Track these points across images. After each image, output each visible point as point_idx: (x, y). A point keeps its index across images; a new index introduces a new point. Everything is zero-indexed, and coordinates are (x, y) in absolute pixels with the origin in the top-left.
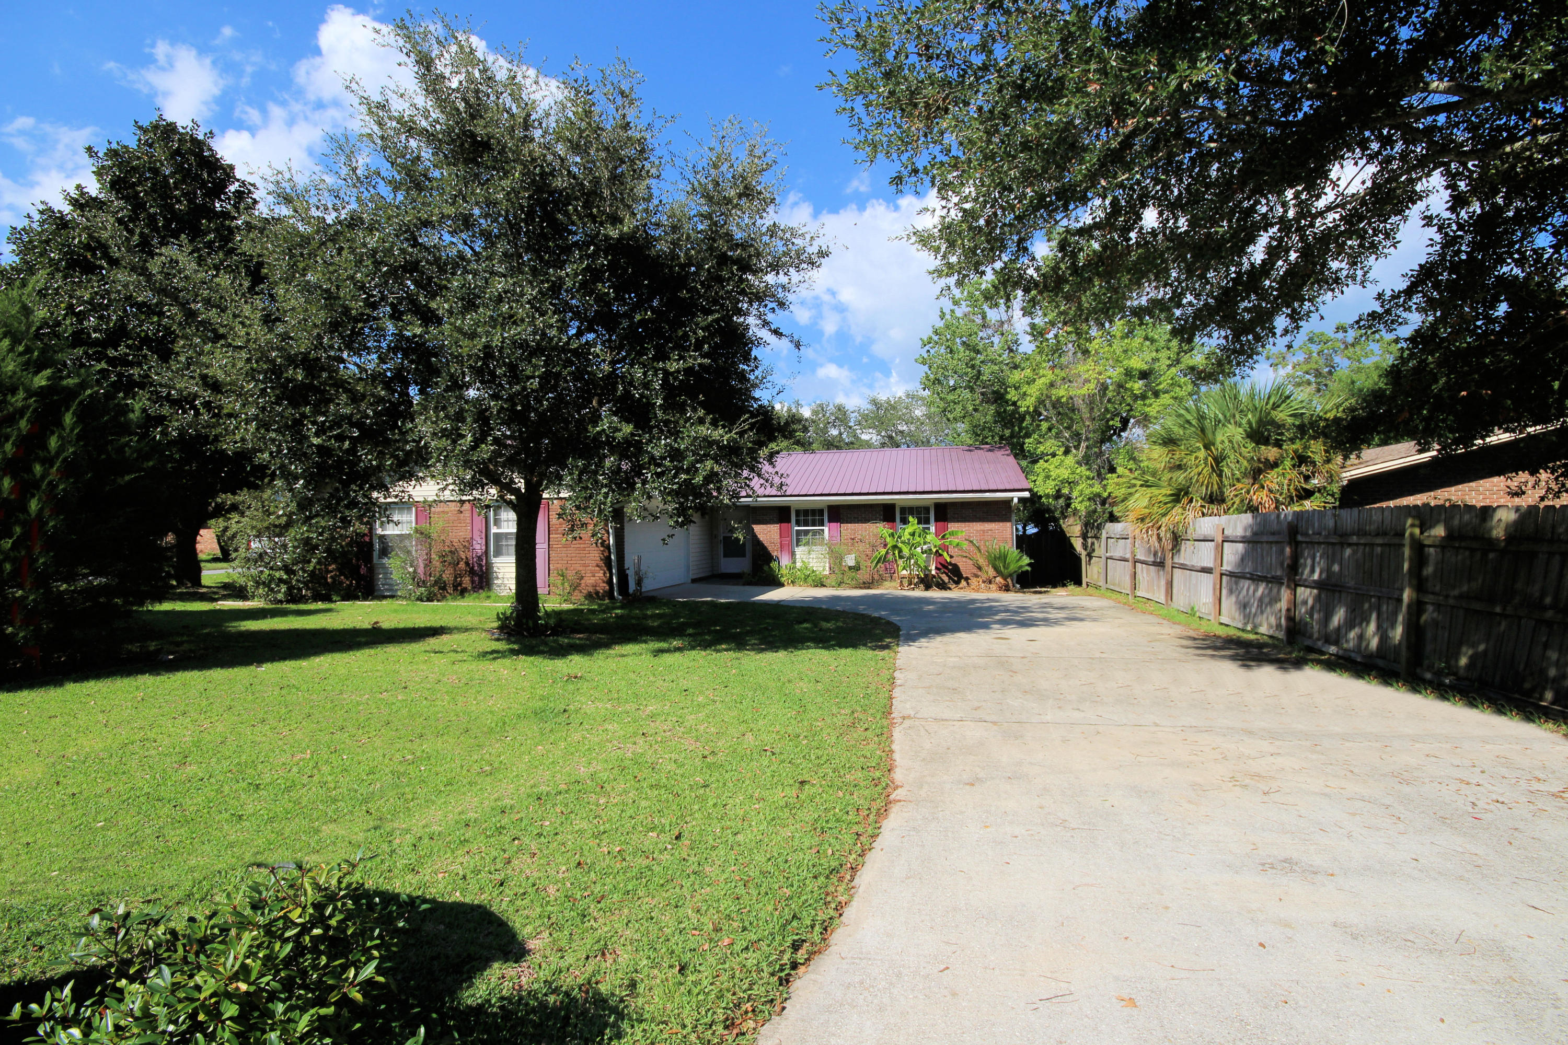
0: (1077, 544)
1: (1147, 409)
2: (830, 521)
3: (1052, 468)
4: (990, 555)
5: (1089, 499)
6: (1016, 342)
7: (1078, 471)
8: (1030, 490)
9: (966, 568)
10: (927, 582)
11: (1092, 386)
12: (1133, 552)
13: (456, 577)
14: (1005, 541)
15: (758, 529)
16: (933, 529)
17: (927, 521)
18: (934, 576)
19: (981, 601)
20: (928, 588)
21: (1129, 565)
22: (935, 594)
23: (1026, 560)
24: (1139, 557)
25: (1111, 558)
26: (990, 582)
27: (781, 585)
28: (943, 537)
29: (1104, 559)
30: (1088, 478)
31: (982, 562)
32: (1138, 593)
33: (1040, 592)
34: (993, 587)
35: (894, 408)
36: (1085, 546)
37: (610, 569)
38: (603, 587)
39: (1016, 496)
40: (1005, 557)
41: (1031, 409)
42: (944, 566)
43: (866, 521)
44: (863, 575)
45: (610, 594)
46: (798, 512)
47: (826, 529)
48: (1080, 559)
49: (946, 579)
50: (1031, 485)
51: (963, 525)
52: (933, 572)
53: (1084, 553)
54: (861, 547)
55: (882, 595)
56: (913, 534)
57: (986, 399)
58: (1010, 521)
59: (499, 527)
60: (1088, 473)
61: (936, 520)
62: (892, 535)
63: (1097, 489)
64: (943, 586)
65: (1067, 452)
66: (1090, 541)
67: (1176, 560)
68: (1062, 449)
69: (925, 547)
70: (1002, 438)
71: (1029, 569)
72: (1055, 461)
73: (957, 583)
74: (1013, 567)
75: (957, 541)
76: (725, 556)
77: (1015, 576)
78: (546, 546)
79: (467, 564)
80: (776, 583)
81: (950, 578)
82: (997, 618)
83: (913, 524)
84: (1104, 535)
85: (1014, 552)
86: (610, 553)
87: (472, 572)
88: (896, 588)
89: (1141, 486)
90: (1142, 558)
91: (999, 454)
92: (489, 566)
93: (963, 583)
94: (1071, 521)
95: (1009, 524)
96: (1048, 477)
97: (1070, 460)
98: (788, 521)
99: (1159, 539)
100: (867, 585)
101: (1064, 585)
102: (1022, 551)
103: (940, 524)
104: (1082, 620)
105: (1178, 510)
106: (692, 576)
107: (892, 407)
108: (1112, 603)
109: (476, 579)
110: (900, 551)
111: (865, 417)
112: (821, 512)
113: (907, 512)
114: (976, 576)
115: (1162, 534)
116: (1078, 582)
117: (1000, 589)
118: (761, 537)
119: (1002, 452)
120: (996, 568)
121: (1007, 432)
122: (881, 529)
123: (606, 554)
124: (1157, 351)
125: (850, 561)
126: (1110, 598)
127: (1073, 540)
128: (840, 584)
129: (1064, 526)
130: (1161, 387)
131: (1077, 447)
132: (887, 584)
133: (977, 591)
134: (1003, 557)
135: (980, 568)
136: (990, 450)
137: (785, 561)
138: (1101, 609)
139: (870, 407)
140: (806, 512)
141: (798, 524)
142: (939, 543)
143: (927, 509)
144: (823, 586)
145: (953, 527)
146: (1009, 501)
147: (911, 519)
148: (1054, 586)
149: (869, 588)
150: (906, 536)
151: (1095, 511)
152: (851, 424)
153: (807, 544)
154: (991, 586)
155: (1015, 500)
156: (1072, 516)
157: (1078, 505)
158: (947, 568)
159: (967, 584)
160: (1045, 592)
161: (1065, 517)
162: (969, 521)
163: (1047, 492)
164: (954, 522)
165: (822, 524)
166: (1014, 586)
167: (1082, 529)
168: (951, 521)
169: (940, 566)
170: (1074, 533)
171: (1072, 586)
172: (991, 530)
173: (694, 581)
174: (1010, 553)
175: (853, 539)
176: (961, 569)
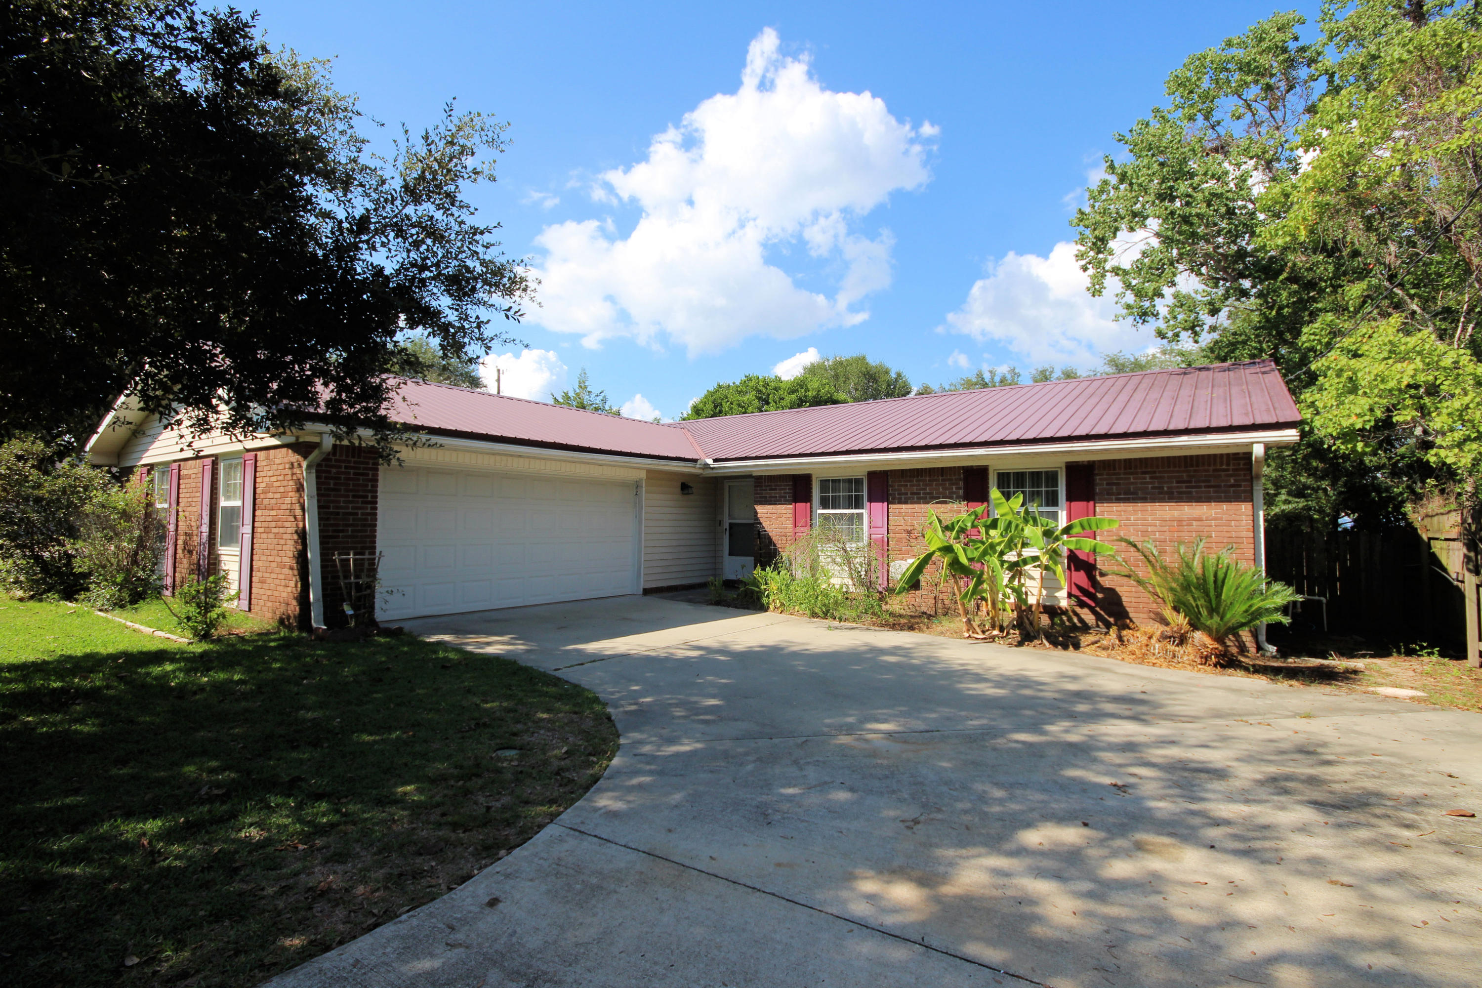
0: (1452, 559)
2: (870, 500)
8: (1300, 426)
9: (1134, 600)
10: (1030, 627)
13: (190, 574)
14: (1232, 544)
15: (764, 512)
16: (1063, 513)
17: (1052, 500)
18: (1065, 614)
20: (1027, 638)
23: (1283, 596)
26: (1179, 642)
27: (762, 608)
33: (1326, 676)
34: (1187, 652)
37: (304, 577)
38: (294, 607)
39: (1258, 441)
40: (1219, 584)
41: (1303, 235)
42: (1084, 595)
44: (923, 600)
45: (304, 620)
46: (825, 484)
47: (865, 514)
48: (1459, 597)
49: (1089, 617)
50: (1304, 415)
51: (1130, 507)
52: (1064, 603)
58: (1249, 498)
61: (1070, 498)
64: (1068, 639)
69: (1026, 552)
71: (1285, 619)
73: (1105, 632)
74: (1242, 612)
75: (1093, 542)
76: (731, 554)
79: (197, 554)
80: (756, 604)
81: (1098, 617)
83: (1001, 504)
85: (1254, 574)
86: (305, 545)
92: (213, 560)
93: (1116, 632)
94: (1435, 504)
95: (1245, 508)
98: (806, 498)
100: (914, 621)
101: (1408, 653)
103: (1078, 505)
106: (643, 585)
112: (858, 484)
113: (1011, 480)
114: (1161, 619)
116: (1454, 649)
117: (1205, 659)
118: (767, 526)
120: (1188, 612)
127: (1437, 548)
129: (1412, 516)
140: (836, 483)
141: (825, 504)
142: (1046, 544)
143: (1051, 477)
146: (1242, 454)
148: (1382, 652)
153: (835, 537)
154: (1180, 650)
155: (1258, 451)
156: (1442, 491)
157: (1443, 453)
158: (1092, 597)
159: (1120, 638)
160: (1349, 676)
161: (1417, 498)
162: (1144, 500)
163: (1345, 423)
164: (1109, 501)
165: (858, 505)
166: (1259, 648)
167: (1464, 521)
168: (1103, 500)
169: (1076, 592)
170: (1439, 530)
171: (1435, 658)
172: (1199, 520)
173: (647, 592)
174: (1232, 574)
175: (909, 532)
176: (1124, 599)
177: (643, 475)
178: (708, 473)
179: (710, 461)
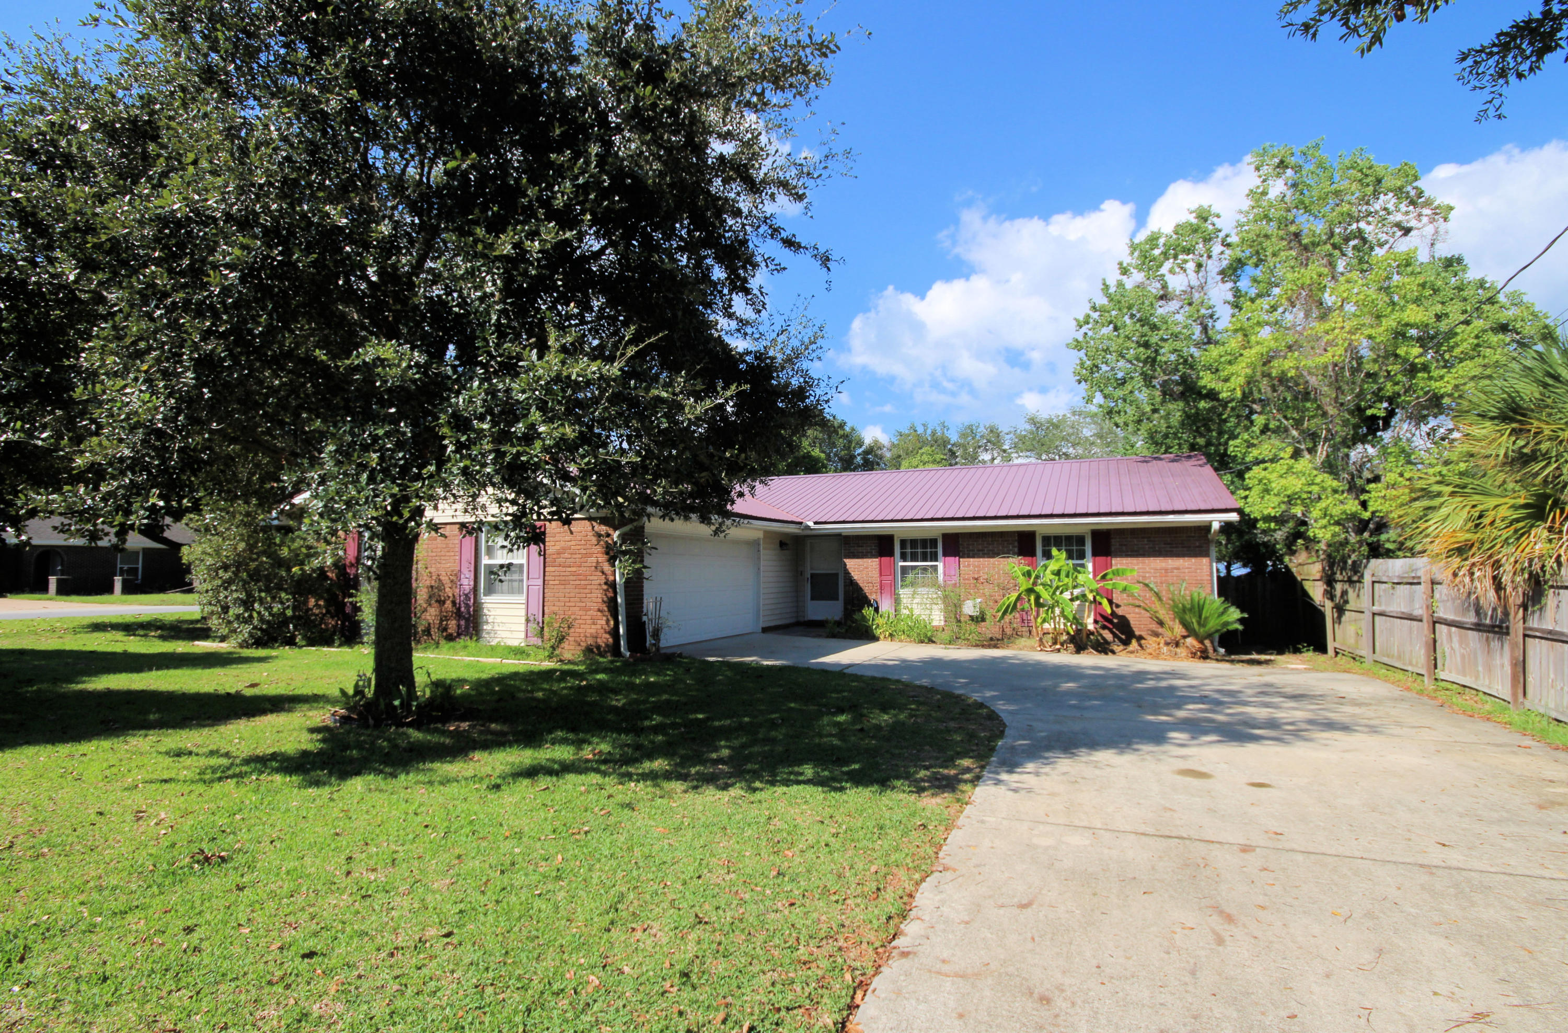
0: (1316, 592)
1: (1434, 385)
2: (945, 554)
3: (1273, 477)
4: (1176, 606)
5: (1337, 523)
6: (1211, 316)
7: (1318, 480)
8: (1240, 511)
9: (1137, 621)
10: (1080, 641)
11: (1340, 351)
12: (1429, 607)
13: (441, 621)
14: (1200, 584)
15: (852, 564)
16: (1090, 567)
17: (1082, 556)
18: (1092, 633)
19: (1158, 676)
20: (1080, 649)
21: (1425, 626)
22: (1089, 660)
23: (1234, 614)
24: (1441, 614)
25: (1381, 614)
26: (1177, 644)
27: (874, 638)
28: (1104, 578)
29: (1367, 616)
30: (1335, 491)
31: (1163, 614)
32: (1441, 675)
33: (1259, 663)
34: (1181, 651)
35: (1056, 426)
36: (1330, 595)
37: (615, 617)
38: (605, 639)
39: (1216, 521)
40: (1201, 609)
41: (1239, 394)
42: (1105, 620)
43: (992, 554)
44: (989, 628)
45: (615, 649)
46: (903, 543)
47: (940, 565)
48: (1322, 616)
49: (1108, 636)
50: (1241, 504)
51: (1134, 560)
52: (1091, 627)
53: (1329, 605)
54: (987, 590)
55: (1003, 659)
56: (1058, 573)
57: (1167, 393)
58: (1206, 554)
59: (490, 558)
60: (1335, 484)
61: (1095, 554)
62: (1028, 574)
63: (1352, 506)
64: (1103, 648)
65: (1296, 455)
66: (1339, 587)
67: (1534, 622)
68: (1290, 450)
69: (1076, 592)
70: (1193, 447)
71: (1240, 627)
72: (1280, 467)
73: (1126, 643)
74: (1213, 624)
75: (1124, 583)
76: (813, 598)
77: (1217, 636)
78: (540, 582)
79: (454, 603)
80: (866, 635)
81: (1115, 635)
82: (1181, 714)
83: (1059, 559)
84: (1367, 578)
85: (1214, 601)
86: (615, 593)
87: (458, 614)
88: (1033, 649)
89: (1453, 494)
90: (1450, 617)
91: (1188, 464)
92: (478, 606)
93: (1134, 643)
94: (1302, 557)
95: (1205, 561)
96: (1267, 491)
97: (1304, 464)
98: (890, 553)
99: (1498, 586)
100: (993, 643)
101: (1297, 651)
102: (1226, 600)
103: (1101, 559)
104: (1345, 728)
105: (1540, 531)
106: (762, 624)
107: (1055, 425)
108: (1396, 692)
109: (463, 623)
110: (1038, 597)
111: (1022, 439)
112: (934, 542)
113: (1054, 541)
114: (1156, 635)
115: (1506, 579)
116: (1321, 648)
117: (1194, 655)
118: (856, 576)
119: (1193, 462)
120: (1185, 624)
121: (1201, 441)
122: (1014, 566)
123: (611, 594)
124: (1443, 303)
125: (969, 608)
126: (1386, 680)
127: (1307, 586)
128: (954, 641)
129: (1290, 564)
130: (1457, 352)
131: (1312, 451)
132: (1022, 642)
133: (1157, 656)
134: (1198, 609)
135: (1161, 623)
136: (1173, 461)
137: (886, 606)
138: (1379, 701)
139: (1028, 427)
140: (914, 543)
141: (904, 557)
142: (1095, 586)
143: (1080, 540)
144: (931, 641)
145: (1118, 563)
146: (1207, 528)
147: (1054, 552)
148: (1281, 652)
149: (995, 647)
150: (1048, 576)
151: (1346, 541)
152: (1006, 447)
153: (912, 584)
154: (1178, 650)
155: (1216, 526)
156: (1307, 548)
157: (1317, 531)
158: (1110, 621)
159: (1140, 645)
160: (1267, 662)
161: (1293, 553)
162: (1143, 555)
163: (1266, 512)
164: (1121, 556)
165: (934, 558)
166: (1215, 650)
167: (1324, 569)
168: (1116, 556)
169: (1099, 618)
170: (1309, 574)
171: (1310, 654)
172: (1178, 569)
173: (765, 630)
174: (1208, 602)
175: (976, 579)
176: (1132, 622)
177: (760, 535)
178: (809, 532)
179: (811, 524)
